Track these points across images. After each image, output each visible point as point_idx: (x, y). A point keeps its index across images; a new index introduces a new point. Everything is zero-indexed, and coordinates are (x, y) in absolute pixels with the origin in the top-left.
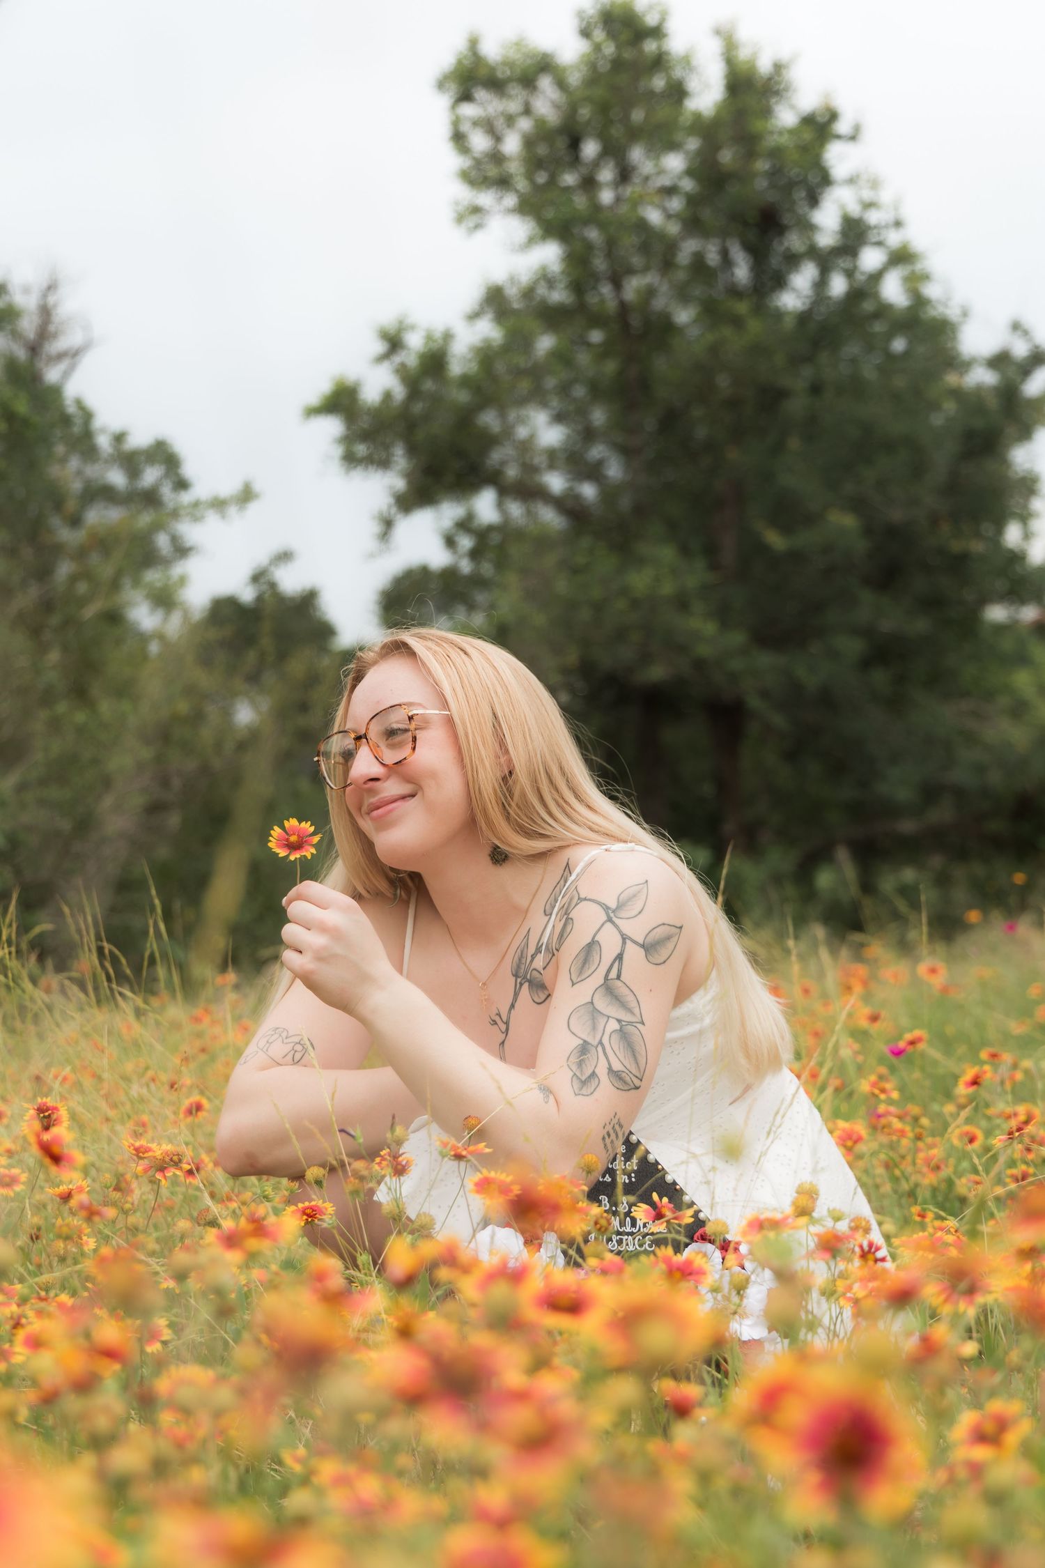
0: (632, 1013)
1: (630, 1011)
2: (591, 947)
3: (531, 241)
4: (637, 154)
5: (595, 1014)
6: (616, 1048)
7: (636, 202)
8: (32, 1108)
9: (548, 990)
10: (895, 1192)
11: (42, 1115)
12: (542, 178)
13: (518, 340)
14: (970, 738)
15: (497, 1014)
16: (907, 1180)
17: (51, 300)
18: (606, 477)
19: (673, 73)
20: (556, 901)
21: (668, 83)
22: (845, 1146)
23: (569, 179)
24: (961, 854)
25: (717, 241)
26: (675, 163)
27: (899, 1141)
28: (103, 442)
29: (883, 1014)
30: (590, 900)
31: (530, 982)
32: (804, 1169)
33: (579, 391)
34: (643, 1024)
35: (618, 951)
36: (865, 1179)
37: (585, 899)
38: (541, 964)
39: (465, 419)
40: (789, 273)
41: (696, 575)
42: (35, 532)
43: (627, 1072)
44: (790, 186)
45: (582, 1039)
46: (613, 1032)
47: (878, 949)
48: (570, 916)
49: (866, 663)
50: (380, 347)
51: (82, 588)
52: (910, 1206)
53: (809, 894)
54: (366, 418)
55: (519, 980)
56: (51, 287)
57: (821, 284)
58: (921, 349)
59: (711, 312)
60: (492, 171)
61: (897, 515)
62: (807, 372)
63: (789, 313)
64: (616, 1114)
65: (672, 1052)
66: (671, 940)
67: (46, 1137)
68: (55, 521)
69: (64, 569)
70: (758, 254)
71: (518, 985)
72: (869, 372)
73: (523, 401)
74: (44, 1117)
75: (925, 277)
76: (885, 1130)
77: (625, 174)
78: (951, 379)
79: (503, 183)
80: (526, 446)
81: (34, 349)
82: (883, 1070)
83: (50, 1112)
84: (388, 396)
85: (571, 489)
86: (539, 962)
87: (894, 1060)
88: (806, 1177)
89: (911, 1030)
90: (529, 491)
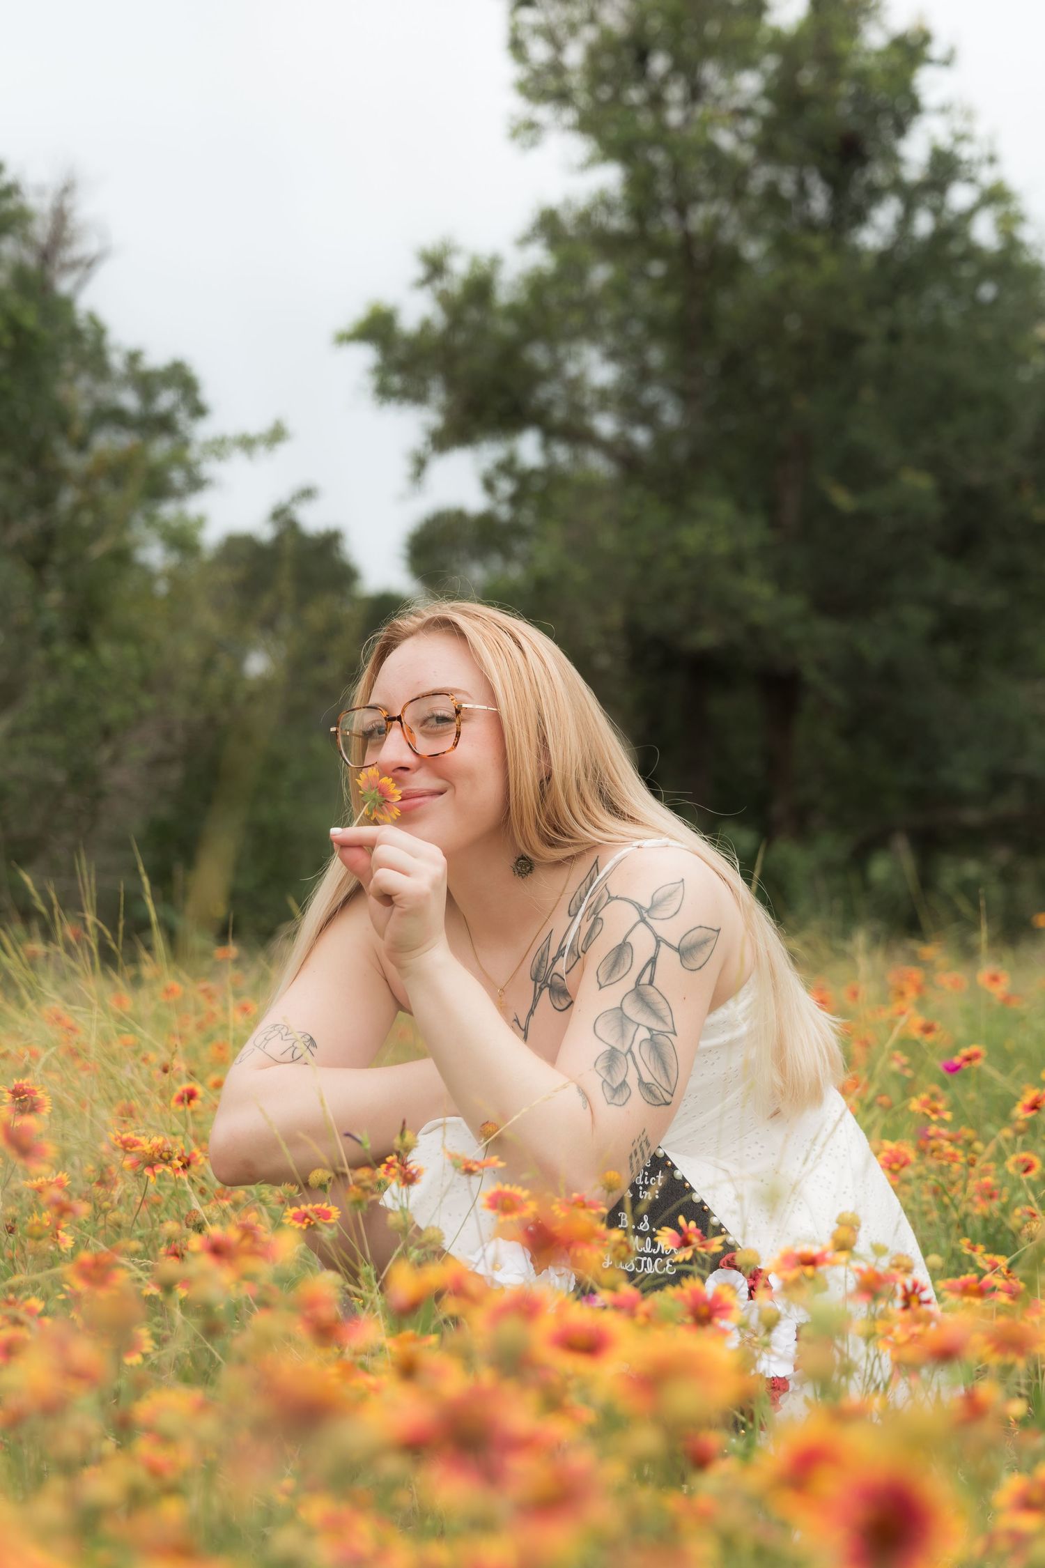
0: (665, 1023)
1: (661, 1019)
2: (622, 950)
3: (591, 163)
4: (710, 72)
5: (624, 1021)
6: (646, 1057)
7: (706, 123)
8: (6, 1090)
9: (570, 996)
10: (943, 1221)
11: (17, 1099)
12: (605, 92)
13: (570, 270)
15: (515, 1020)
16: (956, 1208)
17: (68, 203)
18: (660, 422)
20: (582, 900)
22: (890, 1169)
23: (635, 95)
24: (1030, 848)
25: (793, 169)
26: (750, 83)
27: (949, 1166)
28: (117, 361)
29: (938, 1025)
30: (621, 899)
31: (550, 987)
32: (845, 1193)
33: (636, 328)
34: (676, 1034)
35: (651, 954)
36: (911, 1206)
37: (617, 898)
38: (564, 968)
39: (510, 354)
40: (871, 207)
41: (754, 533)
42: (37, 456)
43: (658, 1085)
44: (876, 113)
45: (610, 1045)
46: (643, 1040)
47: (932, 951)
48: (599, 916)
49: (936, 637)
50: (419, 271)
51: (87, 519)
52: (959, 1238)
53: (860, 885)
54: (402, 348)
55: (538, 985)
56: (67, 189)
57: (905, 222)
58: (1011, 298)
59: (784, 247)
60: (552, 83)
61: (976, 477)
62: (884, 317)
63: (868, 252)
64: (644, 1130)
65: (706, 1062)
66: (708, 944)
67: (17, 1125)
68: (61, 445)
69: (68, 498)
70: (838, 185)
71: (538, 990)
72: (952, 316)
73: (573, 336)
74: (20, 1101)
75: (1020, 218)
76: (935, 1153)
77: (696, 92)
79: (562, 97)
80: (575, 385)
81: (47, 256)
82: (935, 1088)
83: (26, 1095)
84: (426, 325)
85: (622, 433)
86: (561, 965)
87: (947, 1076)
88: (848, 1206)
89: (968, 1044)
90: (576, 434)
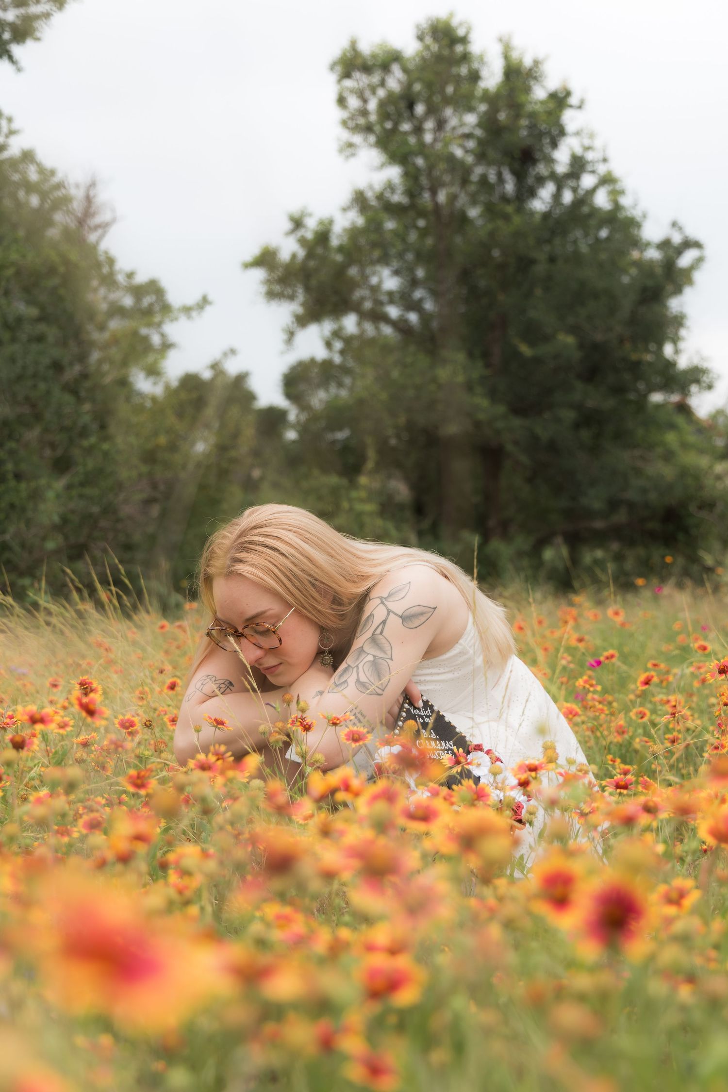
1: (384, 652)
2: (368, 618)
4: (448, 112)
5: (361, 653)
6: (367, 670)
7: (446, 144)
8: (76, 683)
10: (598, 746)
11: (82, 687)
12: (389, 125)
13: (374, 225)
14: (638, 472)
16: (605, 739)
17: (92, 193)
18: (424, 309)
19: (472, 65)
21: (469, 71)
23: (406, 127)
24: (631, 543)
25: (495, 167)
26: (471, 119)
27: (599, 716)
28: (121, 278)
29: (586, 637)
33: (410, 256)
34: (392, 659)
35: (384, 619)
39: (340, 272)
40: (538, 188)
41: (477, 371)
43: (370, 683)
44: (540, 135)
46: (368, 662)
47: (582, 599)
49: (577, 426)
50: (288, 225)
51: (105, 366)
52: (606, 755)
53: (538, 564)
54: (281, 269)
56: (93, 185)
57: (557, 196)
58: (618, 236)
59: (490, 211)
60: (361, 121)
61: (599, 337)
62: (547, 248)
63: (537, 213)
66: (426, 614)
67: (85, 700)
68: (90, 327)
69: (96, 355)
70: (520, 176)
72: (584, 248)
73: (373, 263)
74: (84, 688)
75: (622, 192)
76: (592, 709)
77: (440, 125)
78: (635, 254)
79: (368, 129)
80: (375, 289)
81: (81, 222)
82: (590, 673)
83: (87, 685)
84: (294, 256)
85: (402, 316)
89: (605, 649)
90: (377, 317)
